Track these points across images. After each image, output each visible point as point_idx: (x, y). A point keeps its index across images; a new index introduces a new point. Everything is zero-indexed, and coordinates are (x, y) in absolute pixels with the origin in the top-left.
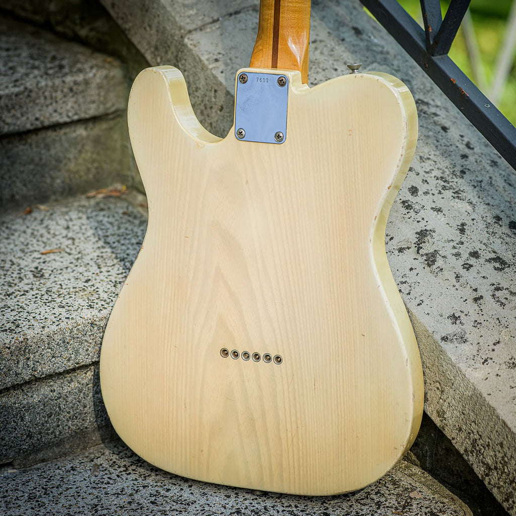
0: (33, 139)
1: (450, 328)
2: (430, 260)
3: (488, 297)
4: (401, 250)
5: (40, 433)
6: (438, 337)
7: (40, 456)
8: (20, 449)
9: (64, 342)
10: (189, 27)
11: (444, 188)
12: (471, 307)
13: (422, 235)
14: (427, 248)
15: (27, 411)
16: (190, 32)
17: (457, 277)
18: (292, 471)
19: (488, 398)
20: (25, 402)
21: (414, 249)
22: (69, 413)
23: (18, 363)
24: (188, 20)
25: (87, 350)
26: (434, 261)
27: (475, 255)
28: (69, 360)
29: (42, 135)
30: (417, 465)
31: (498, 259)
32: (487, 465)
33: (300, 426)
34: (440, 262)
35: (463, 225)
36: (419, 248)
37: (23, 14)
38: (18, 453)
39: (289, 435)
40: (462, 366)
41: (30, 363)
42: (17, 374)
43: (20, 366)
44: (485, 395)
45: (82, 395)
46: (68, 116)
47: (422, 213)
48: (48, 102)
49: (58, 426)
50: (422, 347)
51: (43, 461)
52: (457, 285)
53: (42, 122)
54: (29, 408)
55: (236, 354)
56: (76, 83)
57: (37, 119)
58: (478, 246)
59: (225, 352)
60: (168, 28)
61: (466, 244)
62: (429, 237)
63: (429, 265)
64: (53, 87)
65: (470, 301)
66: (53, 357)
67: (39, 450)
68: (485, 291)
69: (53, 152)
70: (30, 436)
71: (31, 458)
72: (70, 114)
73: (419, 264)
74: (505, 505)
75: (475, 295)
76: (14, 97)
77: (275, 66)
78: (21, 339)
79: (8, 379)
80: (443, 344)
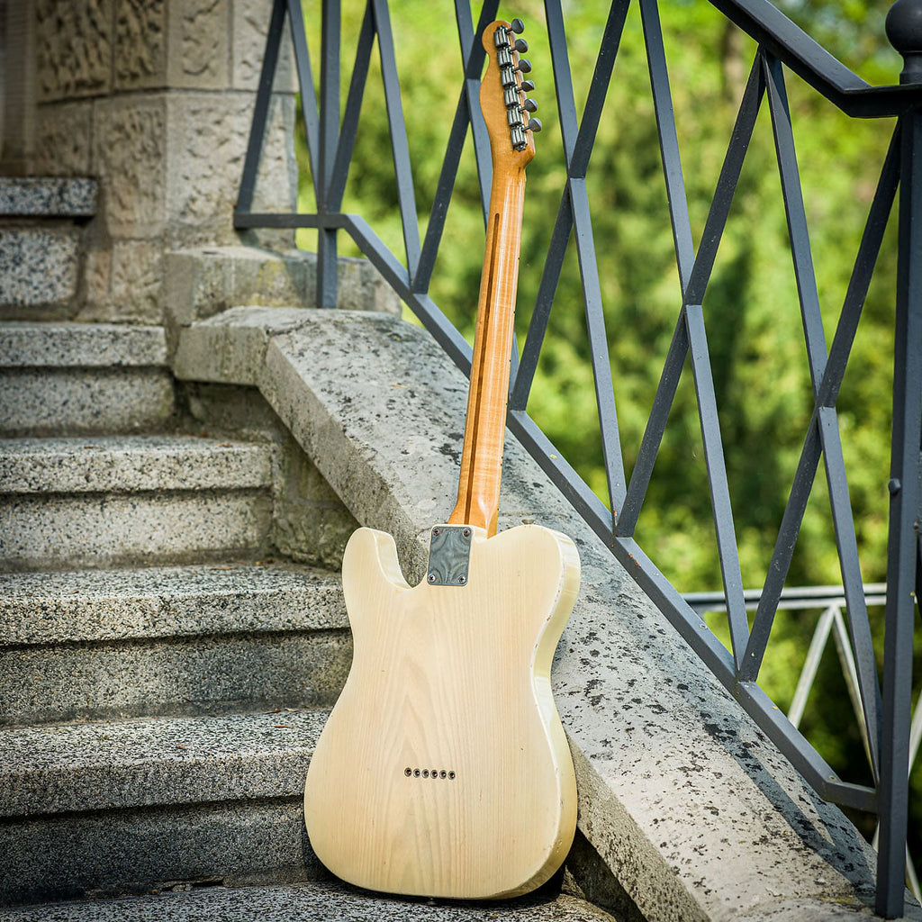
0: (286, 642)
1: (600, 749)
2: (596, 701)
3: (639, 729)
4: (571, 693)
5: (250, 858)
6: (588, 756)
7: (249, 879)
8: (230, 869)
9: (275, 769)
10: (422, 527)
11: (624, 655)
12: (623, 736)
13: (593, 683)
14: (595, 692)
15: (239, 833)
16: (423, 530)
17: (616, 714)
18: (458, 876)
19: (620, 798)
20: (238, 824)
21: (583, 693)
22: (278, 844)
23: (231, 779)
24: (422, 522)
25: (296, 781)
26: (597, 703)
27: (638, 701)
28: (278, 787)
29: (294, 640)
30: (583, 899)
31: (658, 706)
32: (619, 861)
33: (467, 834)
34: (603, 703)
35: (633, 680)
36: (588, 692)
37: (300, 555)
38: (228, 872)
39: (458, 843)
40: (604, 776)
41: (243, 782)
42: (230, 790)
43: (234, 781)
44: (618, 796)
45: (291, 829)
46: (320, 624)
47: (597, 669)
48: (302, 606)
49: (267, 855)
50: (577, 767)
51: (251, 885)
52: (614, 719)
53: (294, 625)
54: (241, 830)
55: (417, 772)
56: (328, 592)
57: (289, 621)
58: (641, 696)
59: (408, 771)
60: (406, 530)
61: (631, 693)
62: (598, 685)
63: (593, 705)
64: (306, 593)
65: (622, 731)
66: (264, 781)
67: (248, 874)
68: (638, 725)
69: (304, 659)
70: (240, 858)
71: (240, 879)
72: (322, 622)
73: (586, 703)
74: (632, 894)
75: (628, 727)
76: (268, 597)
77: (467, 522)
78: (236, 757)
79: (221, 793)
80: (591, 760)
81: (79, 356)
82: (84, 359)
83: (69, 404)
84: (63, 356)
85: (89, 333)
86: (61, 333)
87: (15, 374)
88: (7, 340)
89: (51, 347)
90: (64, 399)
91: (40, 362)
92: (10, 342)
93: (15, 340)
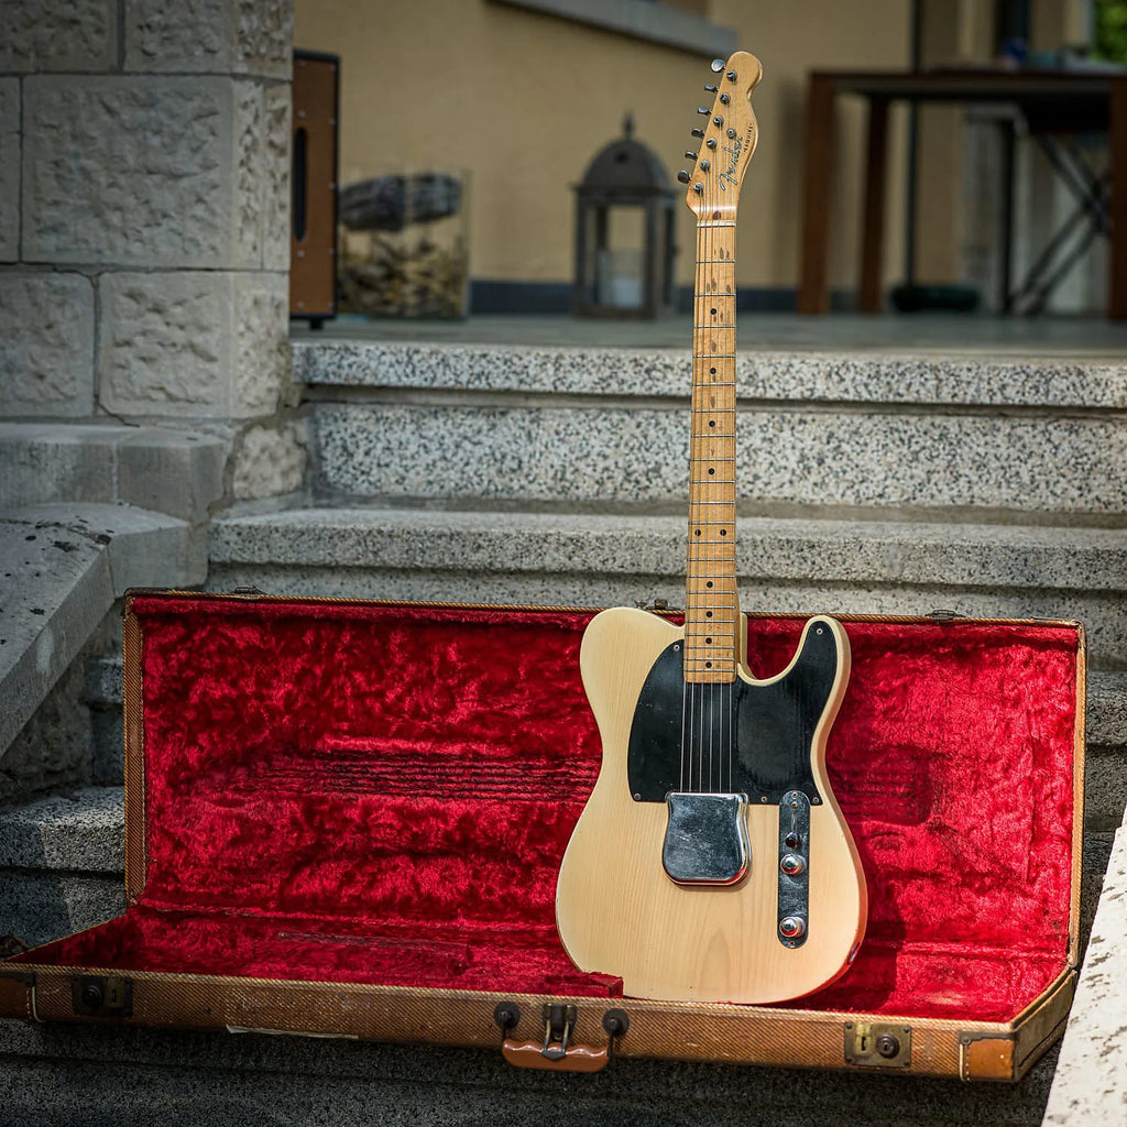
81: (1107, 579)
82: (1113, 582)
83: (1104, 632)
84: (1087, 578)
85: (1120, 553)
86: (1087, 551)
87: (1038, 596)
88: (1023, 556)
89: (1073, 566)
90: (1097, 627)
91: (1060, 583)
92: (1026, 560)
93: (1031, 558)
